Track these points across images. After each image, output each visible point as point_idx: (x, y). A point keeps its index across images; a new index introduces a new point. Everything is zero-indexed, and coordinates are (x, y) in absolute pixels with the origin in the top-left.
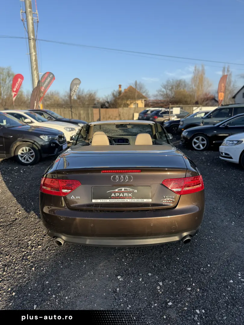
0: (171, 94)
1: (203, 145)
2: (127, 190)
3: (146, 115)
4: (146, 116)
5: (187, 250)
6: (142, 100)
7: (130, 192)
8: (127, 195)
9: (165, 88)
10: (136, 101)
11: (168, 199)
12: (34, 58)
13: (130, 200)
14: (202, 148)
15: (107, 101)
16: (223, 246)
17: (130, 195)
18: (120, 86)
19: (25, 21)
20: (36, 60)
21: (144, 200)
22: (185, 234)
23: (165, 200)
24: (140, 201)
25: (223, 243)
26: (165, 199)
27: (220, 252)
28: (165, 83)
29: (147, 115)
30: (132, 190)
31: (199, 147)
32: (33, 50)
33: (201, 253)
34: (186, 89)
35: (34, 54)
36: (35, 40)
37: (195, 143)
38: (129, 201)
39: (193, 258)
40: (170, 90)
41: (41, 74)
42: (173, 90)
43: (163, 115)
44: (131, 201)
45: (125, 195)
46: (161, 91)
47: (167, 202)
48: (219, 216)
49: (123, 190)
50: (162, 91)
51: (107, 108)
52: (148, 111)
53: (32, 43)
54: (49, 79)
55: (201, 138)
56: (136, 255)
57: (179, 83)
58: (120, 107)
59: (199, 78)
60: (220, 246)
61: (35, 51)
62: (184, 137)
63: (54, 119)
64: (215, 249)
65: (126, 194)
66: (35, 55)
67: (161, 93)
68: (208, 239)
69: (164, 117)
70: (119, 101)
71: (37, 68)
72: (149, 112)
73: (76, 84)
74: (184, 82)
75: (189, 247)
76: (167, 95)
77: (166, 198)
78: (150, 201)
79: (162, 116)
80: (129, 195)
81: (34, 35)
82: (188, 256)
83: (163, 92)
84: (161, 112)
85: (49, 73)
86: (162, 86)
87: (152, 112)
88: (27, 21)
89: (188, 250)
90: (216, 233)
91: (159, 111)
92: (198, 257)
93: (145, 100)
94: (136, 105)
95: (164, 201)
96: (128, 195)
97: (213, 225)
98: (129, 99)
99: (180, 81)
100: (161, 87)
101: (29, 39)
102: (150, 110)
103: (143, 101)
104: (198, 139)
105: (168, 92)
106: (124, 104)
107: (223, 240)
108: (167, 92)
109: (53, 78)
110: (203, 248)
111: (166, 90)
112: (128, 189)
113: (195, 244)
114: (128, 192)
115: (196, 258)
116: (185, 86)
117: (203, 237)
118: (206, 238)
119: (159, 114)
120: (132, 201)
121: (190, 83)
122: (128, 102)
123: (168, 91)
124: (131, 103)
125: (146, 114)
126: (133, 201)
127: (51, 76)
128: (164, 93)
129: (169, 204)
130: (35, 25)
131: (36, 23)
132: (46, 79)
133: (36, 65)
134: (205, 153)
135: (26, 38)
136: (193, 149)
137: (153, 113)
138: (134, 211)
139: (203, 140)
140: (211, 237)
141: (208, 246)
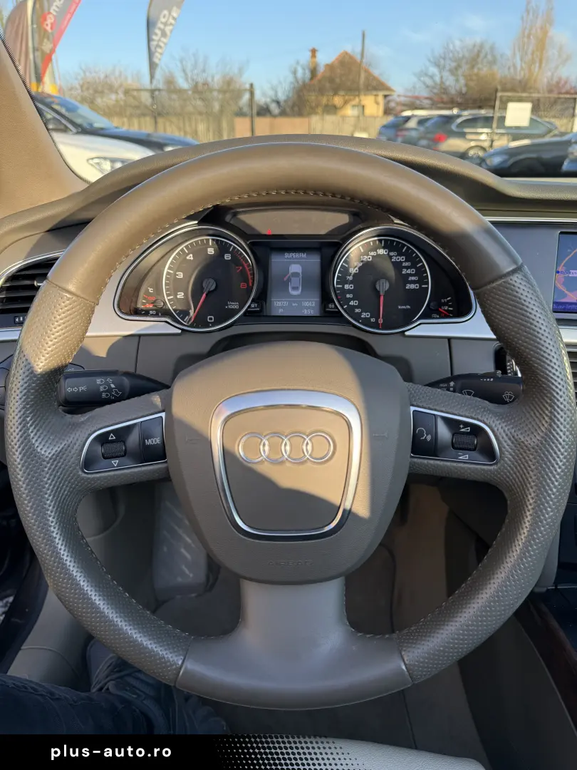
0: (454, 84)
3: (402, 133)
6: (376, 95)
9: (437, 65)
10: (362, 97)
15: (274, 98)
28: (439, 51)
29: (405, 133)
34: (496, 69)
40: (453, 72)
42: (460, 72)
43: (467, 130)
46: (426, 75)
50: (430, 74)
51: (275, 116)
52: (408, 119)
58: (313, 111)
63: (74, 130)
69: (469, 137)
70: (312, 97)
76: (441, 88)
79: (463, 135)
83: (432, 77)
84: (459, 120)
86: (429, 61)
87: (422, 122)
91: (449, 119)
93: (385, 96)
94: (361, 108)
98: (342, 93)
100: (428, 64)
102: (413, 116)
103: (381, 99)
105: (444, 78)
106: (327, 106)
111: (440, 72)
116: (494, 60)
119: (452, 128)
121: (509, 53)
122: (337, 100)
123: (446, 74)
124: (346, 103)
125: (402, 130)
128: (434, 81)
137: (428, 124)
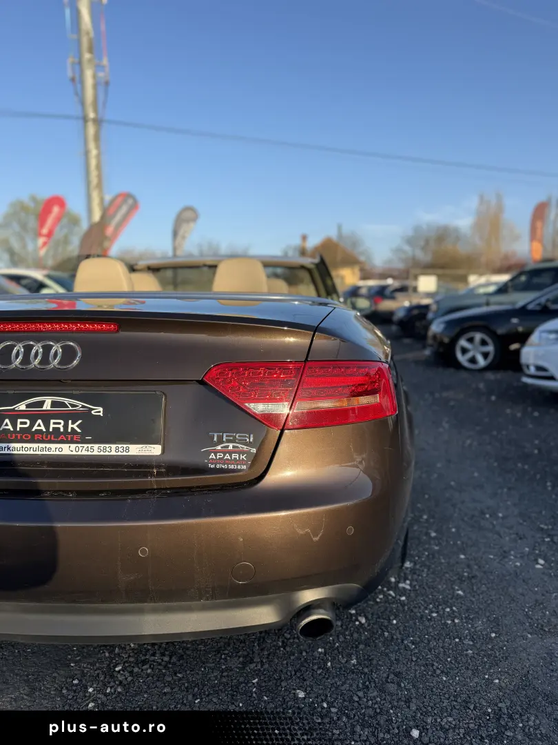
1: (485, 355)
2: (64, 405)
5: (349, 656)
6: (353, 268)
7: (74, 416)
8: (61, 427)
9: (410, 244)
11: (231, 446)
12: (93, 162)
13: (73, 446)
14: (482, 362)
16: (492, 650)
17: (75, 426)
18: (304, 238)
19: (78, 81)
20: (98, 167)
21: (128, 449)
22: (309, 596)
23: (219, 451)
24: (113, 453)
25: (493, 635)
26: (219, 448)
27: (475, 672)
28: (410, 233)
30: (83, 407)
31: (473, 360)
32: (92, 145)
33: (397, 674)
35: (94, 152)
36: (98, 122)
37: (464, 351)
38: (67, 450)
39: (361, 694)
40: (422, 249)
41: (108, 198)
42: (428, 248)
43: (395, 294)
44: (74, 453)
45: (52, 426)
47: (227, 456)
48: (496, 536)
49: (47, 406)
50: (403, 250)
53: (91, 129)
54: (124, 209)
55: (478, 336)
56: (149, 671)
57: (443, 233)
59: (491, 223)
60: (478, 646)
61: (98, 147)
62: (435, 337)
64: (456, 659)
65: (57, 424)
66: (98, 156)
68: (441, 616)
69: (398, 299)
71: (100, 185)
72: (363, 291)
73: (188, 221)
74: (456, 230)
75: (361, 646)
77: (223, 442)
78: (155, 450)
79: (393, 298)
80: (70, 426)
81: (96, 111)
82: (344, 683)
83: (406, 252)
84: (390, 289)
85: (126, 196)
88: (82, 82)
89: (354, 657)
90: (474, 596)
92: (382, 690)
95: (212, 456)
96: (66, 426)
97: (469, 566)
101: (85, 119)
102: (366, 285)
103: (357, 271)
104: (471, 340)
105: (416, 254)
107: (496, 624)
108: (413, 253)
109: (135, 207)
110: (411, 651)
111: (412, 248)
112: (67, 401)
113: (386, 634)
114: (67, 417)
115: (375, 693)
116: (458, 238)
117: (426, 608)
118: (434, 615)
119: (386, 293)
120: (79, 453)
123: (417, 251)
126: (84, 453)
127: (130, 201)
129: (232, 467)
130: (101, 89)
131: (103, 86)
132: (119, 207)
133: (100, 177)
134: (490, 376)
135: (77, 118)
136: (459, 366)
138: (81, 493)
139: (484, 343)
140: (454, 611)
141: (433, 644)
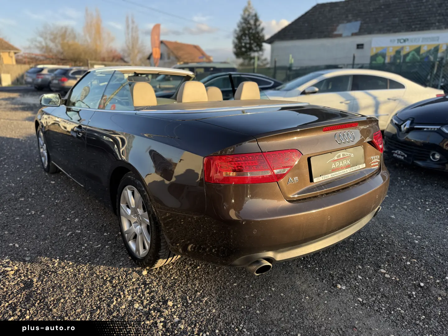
0: (55, 47)
3: (40, 76)
4: (41, 78)
29: (42, 76)
34: (76, 41)
43: (77, 76)
46: (36, 41)
50: (39, 40)
52: (42, 69)
57: (66, 32)
67: (38, 45)
72: (45, 72)
76: (47, 49)
79: (75, 79)
83: (40, 43)
86: (36, 34)
87: (51, 71)
91: (66, 71)
93: (15, 53)
99: (66, 29)
103: (13, 55)
105: (48, 44)
108: (46, 43)
116: (75, 37)
119: (70, 75)
121: (82, 33)
128: (42, 45)
137: (56, 72)
